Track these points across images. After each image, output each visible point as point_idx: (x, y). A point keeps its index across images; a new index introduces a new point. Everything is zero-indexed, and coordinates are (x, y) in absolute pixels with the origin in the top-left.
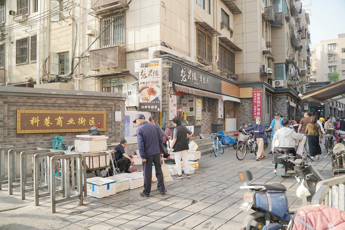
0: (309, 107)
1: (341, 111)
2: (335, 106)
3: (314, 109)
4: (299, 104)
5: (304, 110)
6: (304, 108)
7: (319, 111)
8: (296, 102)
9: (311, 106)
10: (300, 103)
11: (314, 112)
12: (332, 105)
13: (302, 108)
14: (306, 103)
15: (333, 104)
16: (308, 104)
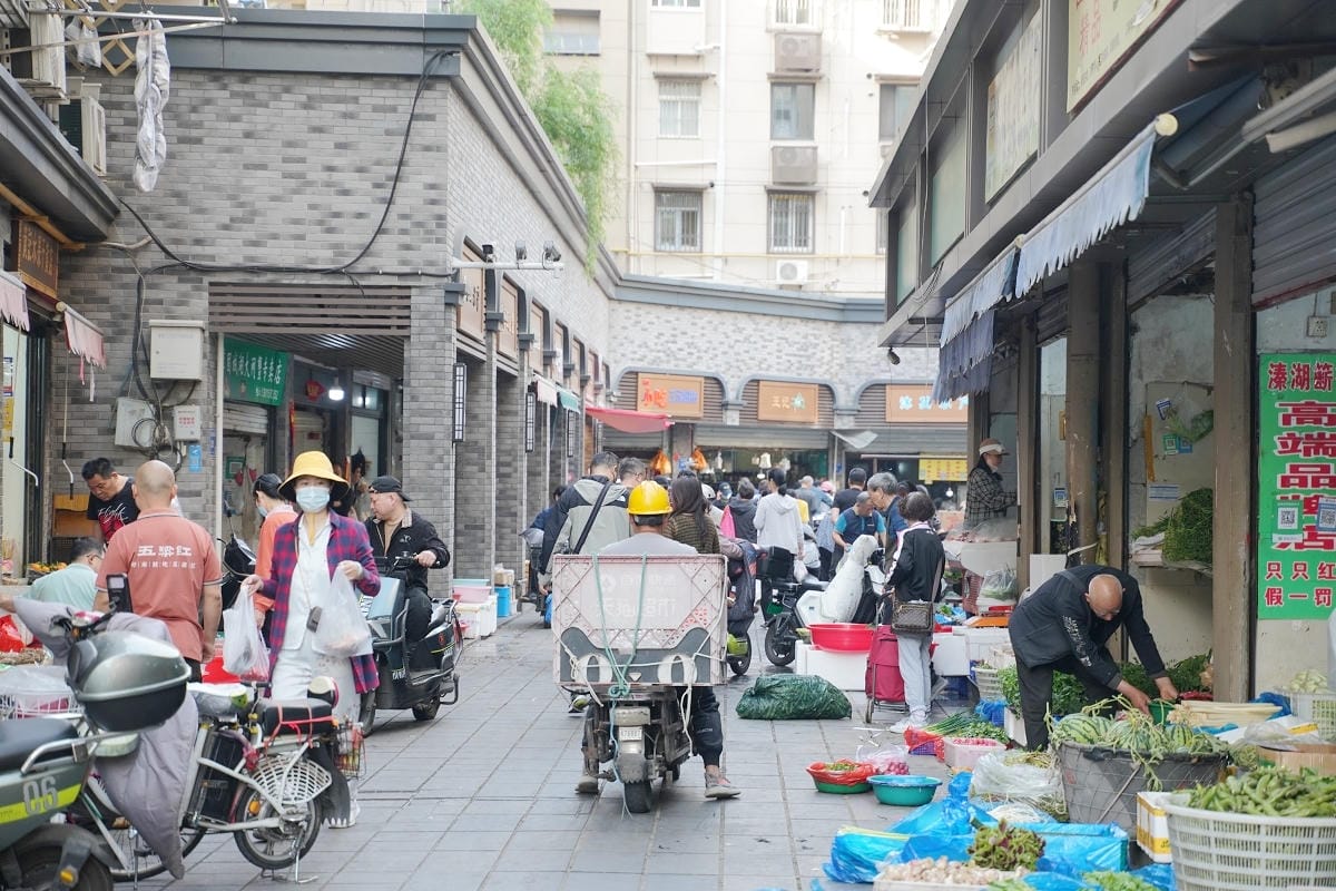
0: (214, 338)
1: (557, 411)
2: (507, 343)
3: (272, 378)
4: (85, 300)
5: (157, 372)
6: (146, 348)
7: (336, 395)
8: (25, 254)
9: (246, 325)
10: (105, 289)
11: (272, 411)
12: (480, 335)
13: (124, 348)
14: (171, 287)
15: (492, 323)
16: (201, 302)
